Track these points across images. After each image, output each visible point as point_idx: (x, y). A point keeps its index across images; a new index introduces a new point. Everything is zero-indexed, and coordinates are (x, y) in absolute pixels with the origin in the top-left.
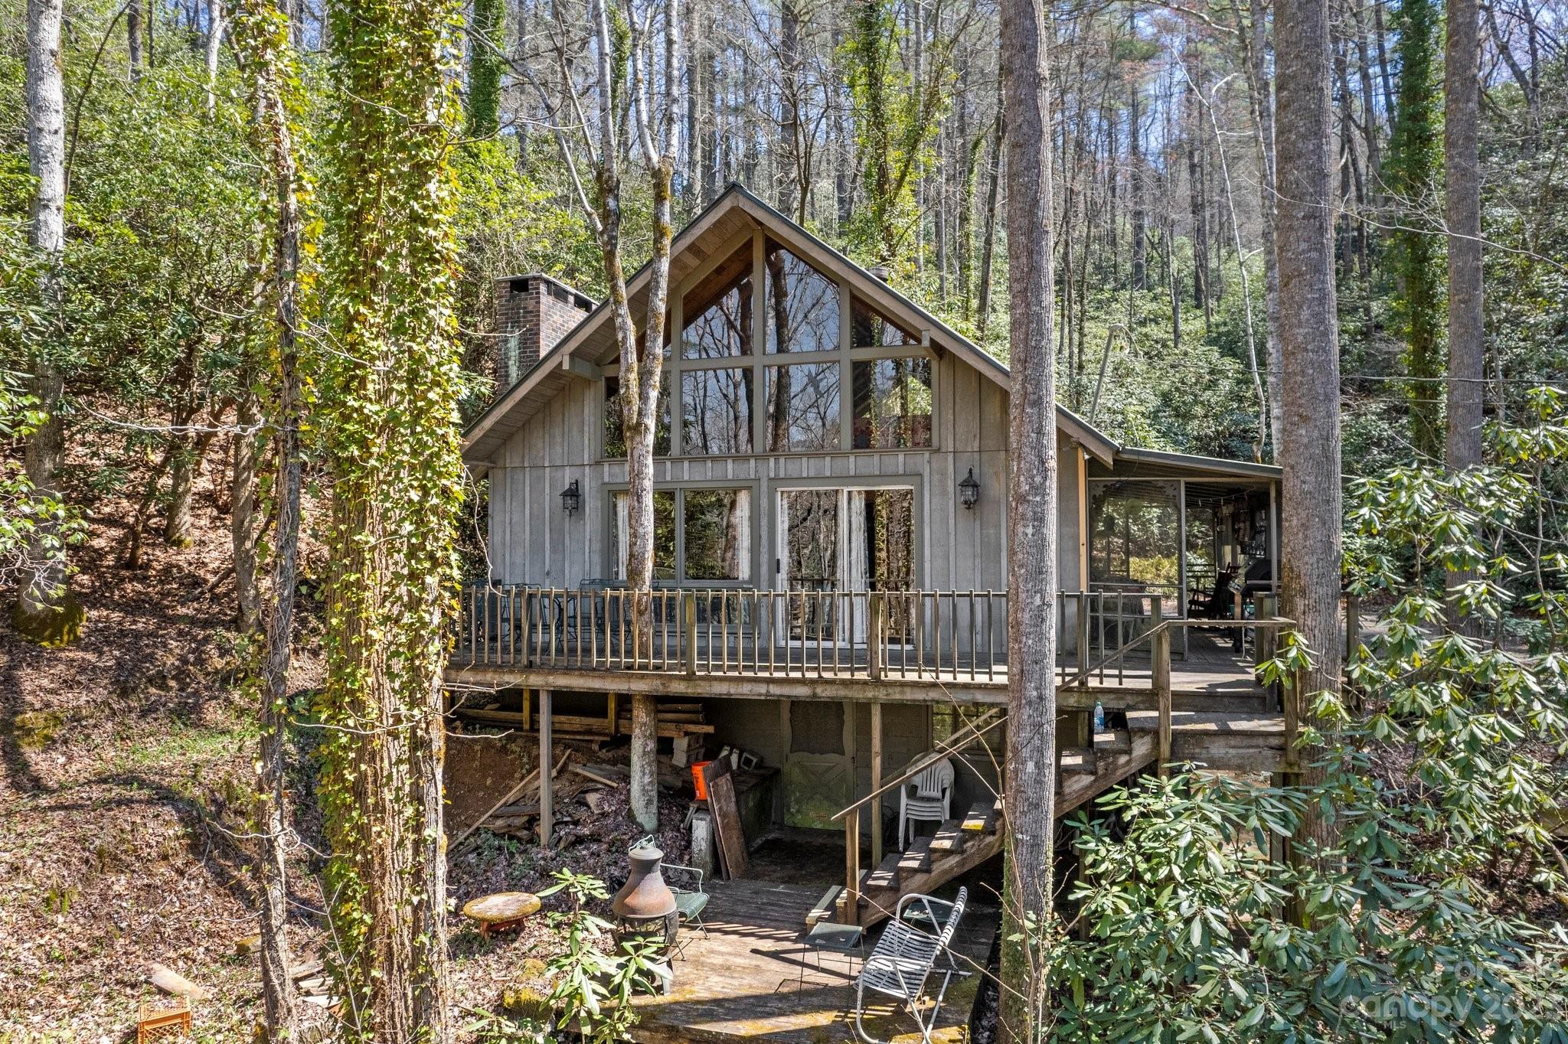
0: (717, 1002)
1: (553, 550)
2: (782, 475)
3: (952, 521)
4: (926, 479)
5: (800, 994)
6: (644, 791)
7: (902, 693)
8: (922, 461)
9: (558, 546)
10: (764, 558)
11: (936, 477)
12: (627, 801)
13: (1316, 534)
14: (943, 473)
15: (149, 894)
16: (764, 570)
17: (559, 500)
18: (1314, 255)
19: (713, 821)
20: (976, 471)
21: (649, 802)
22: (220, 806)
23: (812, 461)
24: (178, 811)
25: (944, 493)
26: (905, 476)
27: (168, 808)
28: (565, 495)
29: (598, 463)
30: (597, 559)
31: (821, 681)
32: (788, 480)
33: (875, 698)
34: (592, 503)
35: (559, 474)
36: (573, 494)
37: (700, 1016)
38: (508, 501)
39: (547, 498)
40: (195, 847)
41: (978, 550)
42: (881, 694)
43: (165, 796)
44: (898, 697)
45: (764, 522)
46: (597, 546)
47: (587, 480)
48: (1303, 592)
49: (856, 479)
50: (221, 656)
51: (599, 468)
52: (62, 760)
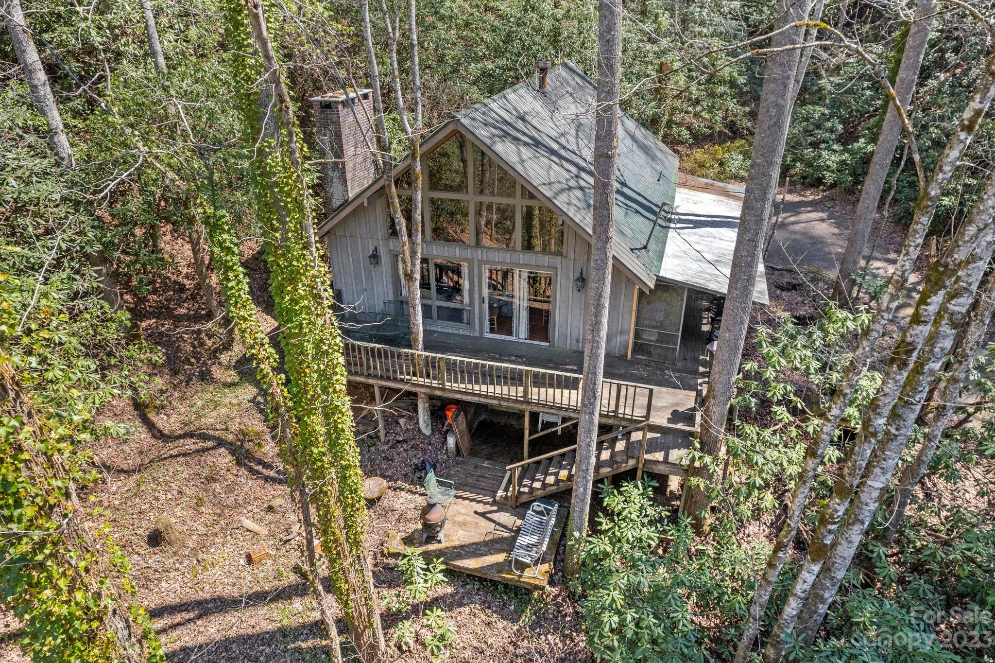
0: (462, 547)
1: (367, 279)
2: (485, 259)
3: (571, 292)
4: (559, 270)
5: (493, 541)
6: (425, 422)
7: (538, 408)
8: (557, 261)
9: (369, 277)
10: (476, 296)
11: (564, 270)
12: (417, 423)
13: (724, 377)
14: (568, 269)
15: (230, 489)
16: (477, 302)
17: (368, 261)
18: (749, 259)
19: (456, 437)
20: (584, 271)
21: (427, 426)
22: (242, 441)
23: (500, 254)
24: (227, 449)
25: (568, 277)
26: (549, 267)
27: (223, 449)
28: (370, 257)
29: (386, 239)
30: (390, 286)
32: (488, 262)
33: (527, 409)
34: (385, 259)
36: (375, 257)
37: (456, 556)
39: (361, 258)
40: (239, 463)
41: (583, 307)
42: (529, 408)
43: (221, 443)
44: (536, 410)
45: (476, 280)
46: (390, 280)
47: (381, 248)
48: (714, 398)
49: (525, 265)
50: (209, 339)
51: (386, 242)
52: (165, 418)
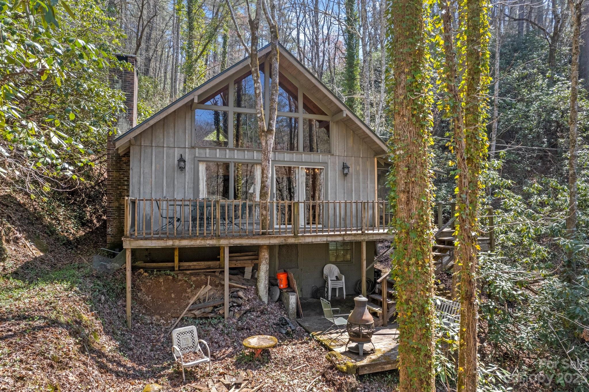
2: (277, 159)
3: (337, 180)
4: (329, 165)
6: (265, 287)
7: (373, 237)
8: (327, 158)
14: (334, 163)
19: (297, 295)
21: (267, 292)
23: (288, 155)
25: (334, 170)
26: (322, 163)
29: (193, 148)
31: (346, 235)
33: (364, 240)
34: (189, 165)
35: (171, 151)
38: (142, 162)
39: (165, 162)
41: (346, 191)
42: (366, 238)
44: (371, 238)
47: (187, 155)
49: (304, 163)
51: (193, 150)
